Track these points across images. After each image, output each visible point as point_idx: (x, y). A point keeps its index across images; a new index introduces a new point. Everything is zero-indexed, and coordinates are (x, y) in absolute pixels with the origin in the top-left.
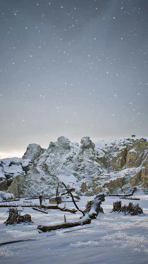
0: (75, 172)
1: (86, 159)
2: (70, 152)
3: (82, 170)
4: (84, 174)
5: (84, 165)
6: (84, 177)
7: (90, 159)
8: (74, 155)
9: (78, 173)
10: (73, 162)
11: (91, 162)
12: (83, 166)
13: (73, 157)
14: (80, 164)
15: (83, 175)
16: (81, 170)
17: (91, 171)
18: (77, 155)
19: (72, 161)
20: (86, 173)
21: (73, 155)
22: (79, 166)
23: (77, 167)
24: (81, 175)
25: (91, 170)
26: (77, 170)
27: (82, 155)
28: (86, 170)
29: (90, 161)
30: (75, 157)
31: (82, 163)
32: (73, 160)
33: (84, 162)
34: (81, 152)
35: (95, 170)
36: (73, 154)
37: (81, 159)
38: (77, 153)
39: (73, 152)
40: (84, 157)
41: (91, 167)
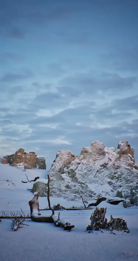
0: (109, 180)
1: (124, 166)
2: (105, 158)
3: (118, 178)
4: (121, 183)
5: (121, 173)
6: (121, 186)
7: (129, 165)
8: (109, 161)
9: (113, 181)
10: (108, 170)
11: (129, 169)
12: (119, 173)
13: (108, 164)
14: (116, 171)
15: (119, 183)
16: (117, 178)
17: (129, 180)
18: (113, 161)
19: (107, 168)
20: (123, 182)
21: (108, 161)
22: (115, 173)
23: (113, 174)
24: (117, 183)
25: (129, 178)
26: (112, 179)
27: (118, 161)
28: (124, 178)
29: (128, 167)
30: (110, 163)
31: (118, 170)
32: (108, 166)
33: (121, 169)
34: (118, 158)
35: (134, 178)
36: (108, 160)
37: (117, 166)
38: (113, 159)
39: (109, 159)
40: (121, 164)
41: (129, 174)
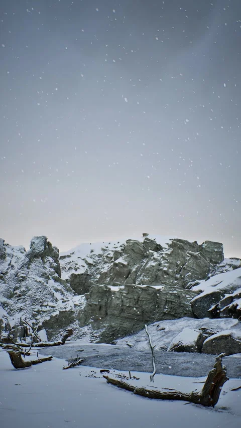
0: (5, 300)
1: (34, 277)
2: (3, 264)
3: (20, 296)
4: (24, 304)
5: (27, 288)
6: (21, 310)
7: (42, 276)
8: (10, 269)
9: (10, 302)
10: (5, 283)
11: (40, 282)
12: (23, 289)
13: (6, 273)
14: (18, 285)
15: (19, 305)
16: (17, 297)
17: (37, 299)
18: (16, 268)
19: (3, 280)
20: (27, 302)
21: (8, 269)
22: (15, 289)
23: (12, 290)
24: (17, 305)
25: (37, 297)
26: (10, 297)
27: (26, 269)
28: (29, 296)
29: (39, 279)
30: (12, 272)
31: (23, 283)
32: (7, 277)
33: (27, 282)
34: (26, 264)
35: (47, 296)
36: (7, 267)
37: (22, 277)
38: (17, 266)
39: (9, 265)
40: (30, 273)
41: (40, 290)
